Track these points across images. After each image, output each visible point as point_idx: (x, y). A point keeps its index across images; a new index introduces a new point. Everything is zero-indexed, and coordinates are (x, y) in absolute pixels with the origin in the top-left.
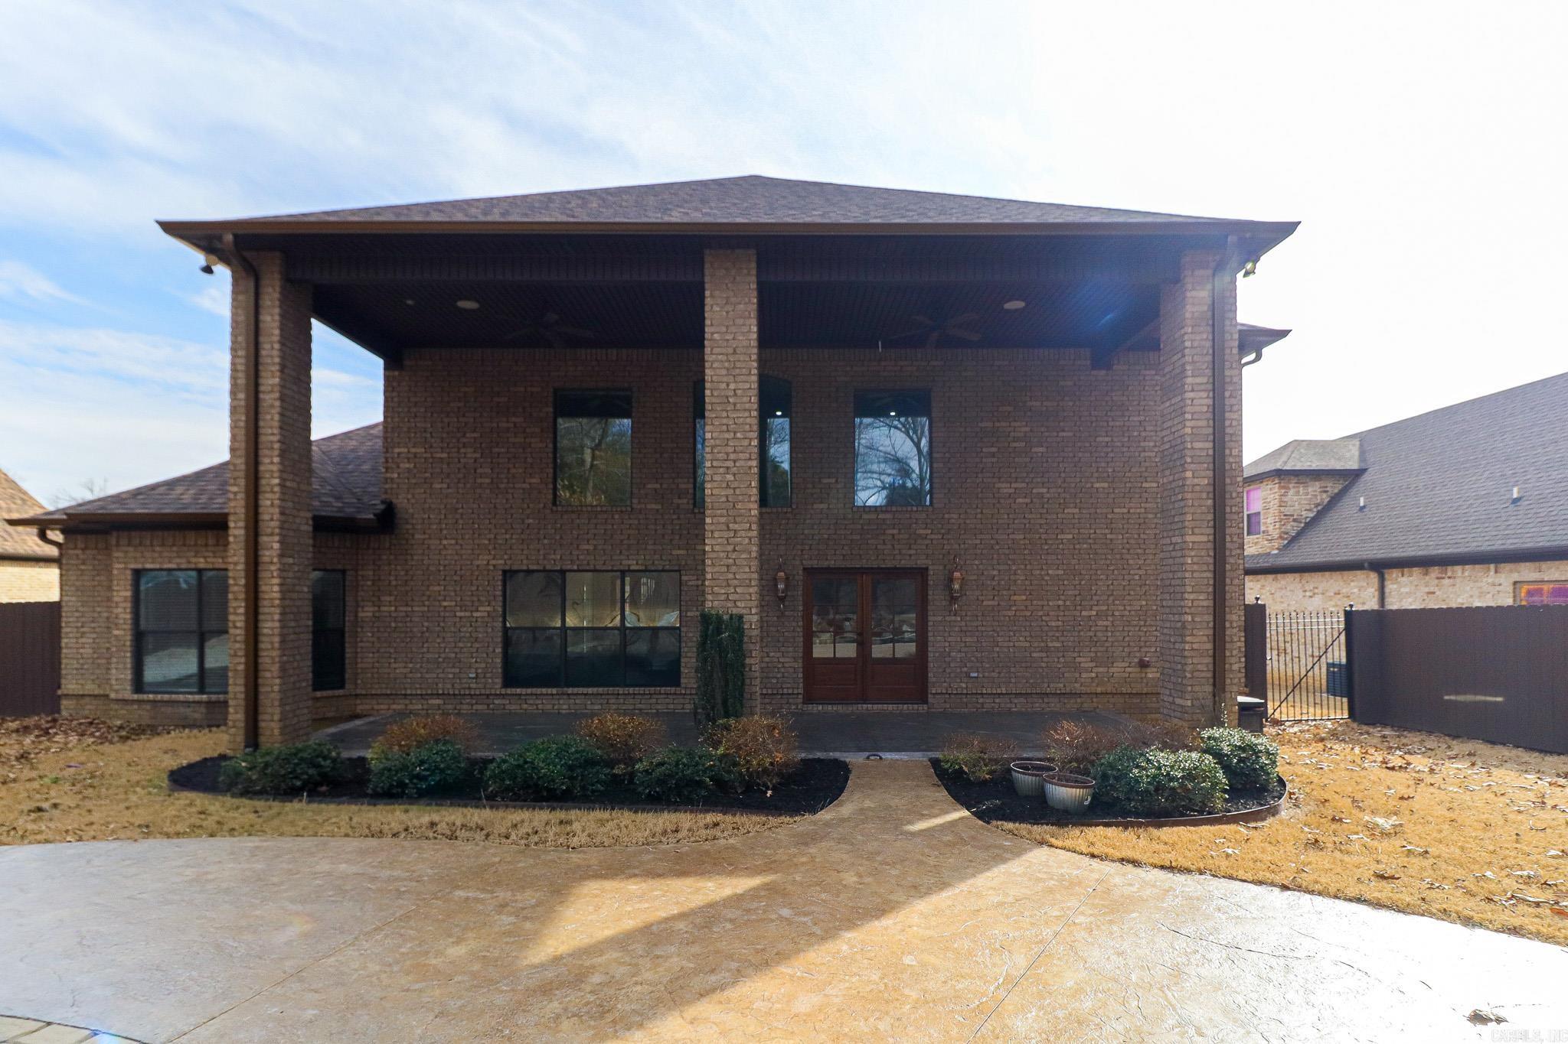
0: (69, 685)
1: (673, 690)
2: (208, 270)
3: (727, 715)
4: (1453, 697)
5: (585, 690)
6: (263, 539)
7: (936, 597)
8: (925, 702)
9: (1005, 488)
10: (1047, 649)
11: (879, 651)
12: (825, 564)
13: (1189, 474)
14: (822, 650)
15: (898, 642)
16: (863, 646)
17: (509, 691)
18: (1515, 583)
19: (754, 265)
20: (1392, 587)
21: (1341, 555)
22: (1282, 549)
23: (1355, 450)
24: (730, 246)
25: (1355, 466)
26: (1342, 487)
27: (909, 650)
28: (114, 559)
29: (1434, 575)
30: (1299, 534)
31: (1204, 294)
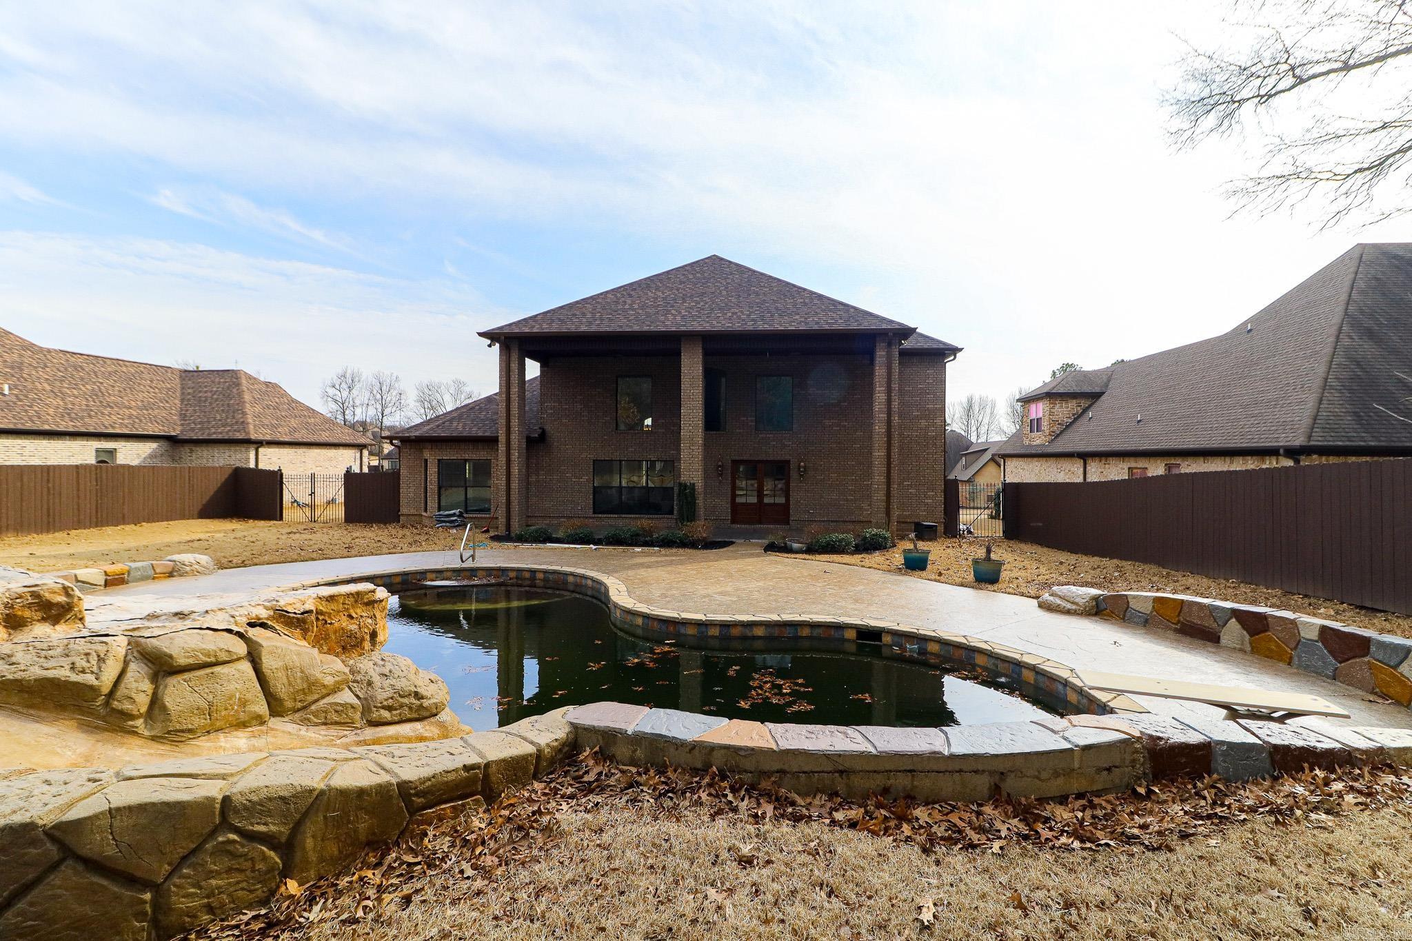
0: (404, 510)
1: (670, 516)
2: (489, 346)
3: (688, 521)
6: (512, 451)
7: (794, 475)
8: (788, 524)
9: (827, 422)
10: (847, 500)
11: (766, 500)
12: (742, 458)
13: (877, 427)
14: (739, 500)
15: (777, 496)
16: (760, 497)
17: (594, 515)
18: (1129, 469)
19: (701, 343)
20: (1088, 468)
21: (1069, 448)
22: (1051, 442)
23: (1105, 378)
24: (691, 336)
25: (1097, 390)
26: (1090, 403)
27: (782, 500)
28: (427, 454)
29: (1103, 462)
30: (1061, 432)
31: (884, 353)
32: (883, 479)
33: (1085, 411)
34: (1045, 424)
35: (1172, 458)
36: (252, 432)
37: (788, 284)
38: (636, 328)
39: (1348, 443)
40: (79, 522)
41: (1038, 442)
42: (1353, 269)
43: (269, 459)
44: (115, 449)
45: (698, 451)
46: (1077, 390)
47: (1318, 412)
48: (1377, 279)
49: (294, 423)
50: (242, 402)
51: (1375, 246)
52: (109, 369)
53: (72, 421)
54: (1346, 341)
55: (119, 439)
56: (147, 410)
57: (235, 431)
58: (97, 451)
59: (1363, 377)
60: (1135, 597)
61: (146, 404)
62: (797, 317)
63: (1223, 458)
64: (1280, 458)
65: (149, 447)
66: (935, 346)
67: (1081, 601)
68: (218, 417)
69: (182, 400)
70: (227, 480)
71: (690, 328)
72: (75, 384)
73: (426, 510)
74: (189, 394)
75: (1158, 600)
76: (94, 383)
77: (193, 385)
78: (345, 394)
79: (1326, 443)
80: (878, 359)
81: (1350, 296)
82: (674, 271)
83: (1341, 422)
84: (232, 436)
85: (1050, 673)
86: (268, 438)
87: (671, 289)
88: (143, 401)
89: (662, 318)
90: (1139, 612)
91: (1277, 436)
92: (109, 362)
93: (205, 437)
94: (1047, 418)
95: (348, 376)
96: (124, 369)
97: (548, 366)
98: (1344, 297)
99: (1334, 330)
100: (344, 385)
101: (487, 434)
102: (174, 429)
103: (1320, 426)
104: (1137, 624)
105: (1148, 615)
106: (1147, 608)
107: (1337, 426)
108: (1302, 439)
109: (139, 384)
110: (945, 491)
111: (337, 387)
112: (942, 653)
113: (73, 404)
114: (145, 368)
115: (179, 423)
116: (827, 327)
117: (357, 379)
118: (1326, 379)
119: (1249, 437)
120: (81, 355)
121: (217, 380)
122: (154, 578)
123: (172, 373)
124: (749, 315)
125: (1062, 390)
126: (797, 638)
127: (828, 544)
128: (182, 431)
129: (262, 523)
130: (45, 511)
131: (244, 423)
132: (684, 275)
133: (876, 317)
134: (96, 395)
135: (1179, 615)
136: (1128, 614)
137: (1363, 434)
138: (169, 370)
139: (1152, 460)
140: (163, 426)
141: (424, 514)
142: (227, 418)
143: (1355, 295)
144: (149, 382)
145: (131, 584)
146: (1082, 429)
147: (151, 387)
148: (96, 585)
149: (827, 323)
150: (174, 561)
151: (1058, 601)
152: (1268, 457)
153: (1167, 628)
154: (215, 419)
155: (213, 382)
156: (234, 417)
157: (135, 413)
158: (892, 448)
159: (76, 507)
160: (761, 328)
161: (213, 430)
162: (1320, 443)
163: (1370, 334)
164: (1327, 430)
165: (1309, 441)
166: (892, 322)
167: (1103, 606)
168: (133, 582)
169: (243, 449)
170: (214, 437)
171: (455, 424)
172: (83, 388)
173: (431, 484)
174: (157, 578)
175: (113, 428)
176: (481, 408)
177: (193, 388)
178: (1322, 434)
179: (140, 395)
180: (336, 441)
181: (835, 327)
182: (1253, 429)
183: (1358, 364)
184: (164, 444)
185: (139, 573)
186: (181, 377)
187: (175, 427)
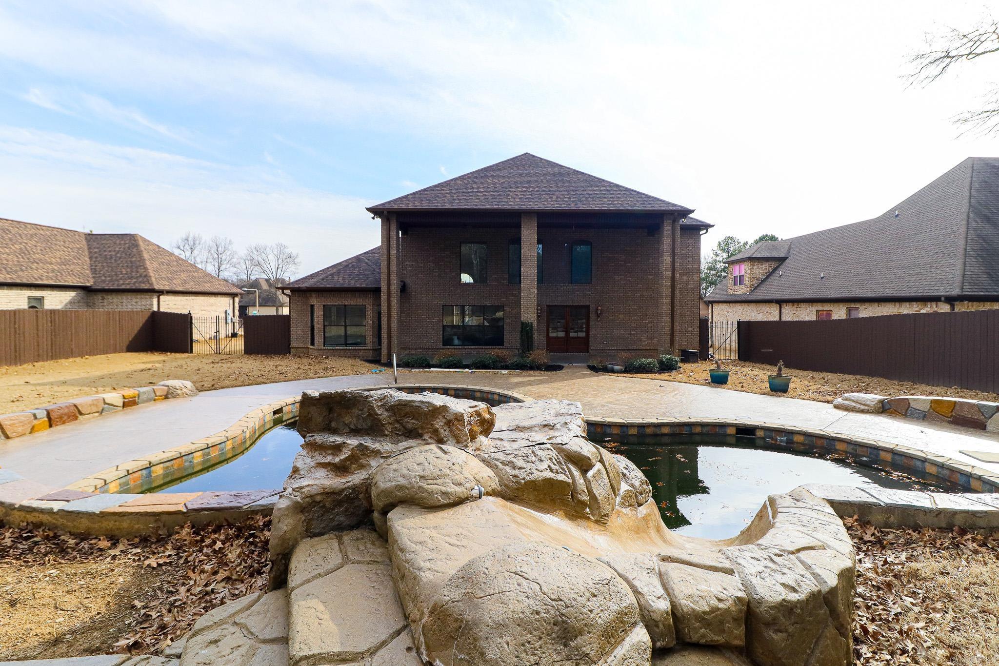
0: (293, 344)
2: (373, 218)
4: (765, 350)
5: (471, 347)
7: (593, 316)
8: (588, 352)
9: (617, 278)
10: (631, 334)
11: (572, 335)
12: (553, 304)
13: (664, 282)
14: (552, 335)
15: (580, 332)
16: (567, 333)
17: (445, 347)
18: (817, 311)
19: (536, 218)
20: (783, 310)
21: (768, 297)
22: (751, 292)
23: (787, 247)
24: (529, 213)
25: (783, 255)
26: (777, 265)
27: (583, 335)
28: (314, 301)
29: (795, 306)
30: (758, 285)
31: (670, 228)
32: (668, 319)
33: (775, 270)
34: (747, 279)
35: (853, 304)
36: (155, 283)
37: (590, 176)
38: (488, 207)
39: (987, 293)
40: (39, 355)
41: (741, 292)
42: (969, 175)
43: (170, 305)
44: (43, 297)
45: (534, 298)
46: (769, 255)
47: (965, 272)
48: (986, 182)
49: (183, 276)
50: (142, 260)
51: (980, 159)
52: (31, 232)
53: (8, 274)
54: (974, 224)
55: (46, 289)
56: (65, 265)
57: (140, 282)
58: (29, 298)
59: (988, 248)
60: (915, 400)
61: (63, 260)
62: (606, 200)
63: (893, 303)
64: (939, 303)
65: (70, 295)
66: (694, 223)
67: (872, 404)
68: (124, 271)
69: (91, 258)
70: (147, 321)
71: (529, 207)
72: (6, 244)
73: (313, 344)
74: (96, 253)
75: (932, 401)
76: (21, 243)
77: (98, 246)
78: (188, 253)
79: (973, 293)
80: (665, 232)
81: (971, 193)
82: (501, 164)
83: (980, 279)
84: (137, 286)
85: (909, 453)
86: (167, 288)
87: (504, 178)
88: (60, 258)
89: (505, 199)
90: (919, 410)
91: (937, 288)
92: (29, 226)
93: (115, 287)
94: (748, 275)
95: (190, 239)
96: (42, 232)
97: (407, 235)
98: (967, 194)
99: (964, 216)
100: (187, 247)
101: (364, 286)
102: (88, 281)
103: (967, 281)
104: (917, 418)
105: (926, 412)
106: (926, 407)
107: (978, 282)
108: (957, 290)
109: (55, 244)
110: (700, 327)
111: (182, 248)
112: (807, 442)
113: (7, 260)
114: (57, 231)
115: (91, 276)
116: (630, 208)
117: (197, 242)
118: (966, 249)
119: (915, 289)
120: (7, 220)
121: (118, 242)
122: (155, 400)
123: (79, 236)
124: (569, 199)
125: (759, 256)
126: (692, 434)
127: (640, 366)
128: (95, 282)
129: (178, 355)
130: (13, 347)
131: (147, 276)
132: (509, 167)
133: (663, 201)
134: (24, 253)
135: (952, 412)
136: (909, 412)
137: (996, 287)
138: (76, 233)
139: (836, 305)
140: (79, 278)
141: (311, 347)
142: (132, 272)
143: (974, 193)
144: (62, 243)
145: (140, 405)
146: (775, 283)
147: (64, 247)
148: (117, 406)
149: (629, 205)
150: (168, 386)
151: (854, 404)
152: (929, 303)
153: (942, 420)
154: (121, 273)
155: (115, 243)
156: (137, 272)
157: (56, 268)
158: (675, 296)
159: (36, 344)
160: (581, 208)
161: (121, 282)
162: (970, 293)
163: (987, 219)
164: (972, 284)
165: (962, 292)
166: (675, 205)
167: (887, 407)
168: (141, 403)
169: (147, 297)
170: (123, 287)
171: (336, 278)
172: (13, 248)
173: (318, 323)
174: (157, 399)
175: (41, 279)
176: (353, 266)
177: (98, 248)
178: (970, 287)
179: (58, 253)
180: (216, 291)
181: (636, 208)
182: (917, 284)
183: (984, 239)
184: (81, 293)
185: (146, 396)
186: (86, 239)
187: (89, 279)
